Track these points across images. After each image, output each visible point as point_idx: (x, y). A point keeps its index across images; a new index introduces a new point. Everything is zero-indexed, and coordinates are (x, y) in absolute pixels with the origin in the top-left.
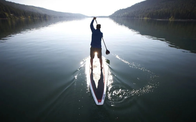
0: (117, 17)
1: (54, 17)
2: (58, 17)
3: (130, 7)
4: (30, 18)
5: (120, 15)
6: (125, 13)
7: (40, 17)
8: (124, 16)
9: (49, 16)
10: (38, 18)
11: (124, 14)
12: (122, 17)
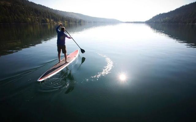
0: (156, 22)
1: (89, 23)
2: (92, 22)
3: (173, 11)
4: (67, 23)
5: (159, 20)
6: (167, 18)
7: (76, 22)
8: (164, 22)
9: (84, 21)
10: (74, 23)
11: (164, 19)
12: (162, 23)
